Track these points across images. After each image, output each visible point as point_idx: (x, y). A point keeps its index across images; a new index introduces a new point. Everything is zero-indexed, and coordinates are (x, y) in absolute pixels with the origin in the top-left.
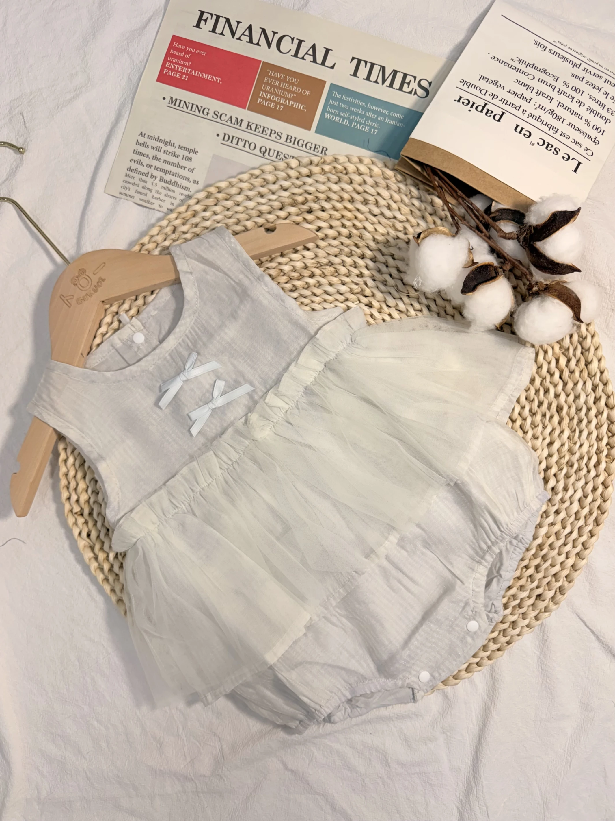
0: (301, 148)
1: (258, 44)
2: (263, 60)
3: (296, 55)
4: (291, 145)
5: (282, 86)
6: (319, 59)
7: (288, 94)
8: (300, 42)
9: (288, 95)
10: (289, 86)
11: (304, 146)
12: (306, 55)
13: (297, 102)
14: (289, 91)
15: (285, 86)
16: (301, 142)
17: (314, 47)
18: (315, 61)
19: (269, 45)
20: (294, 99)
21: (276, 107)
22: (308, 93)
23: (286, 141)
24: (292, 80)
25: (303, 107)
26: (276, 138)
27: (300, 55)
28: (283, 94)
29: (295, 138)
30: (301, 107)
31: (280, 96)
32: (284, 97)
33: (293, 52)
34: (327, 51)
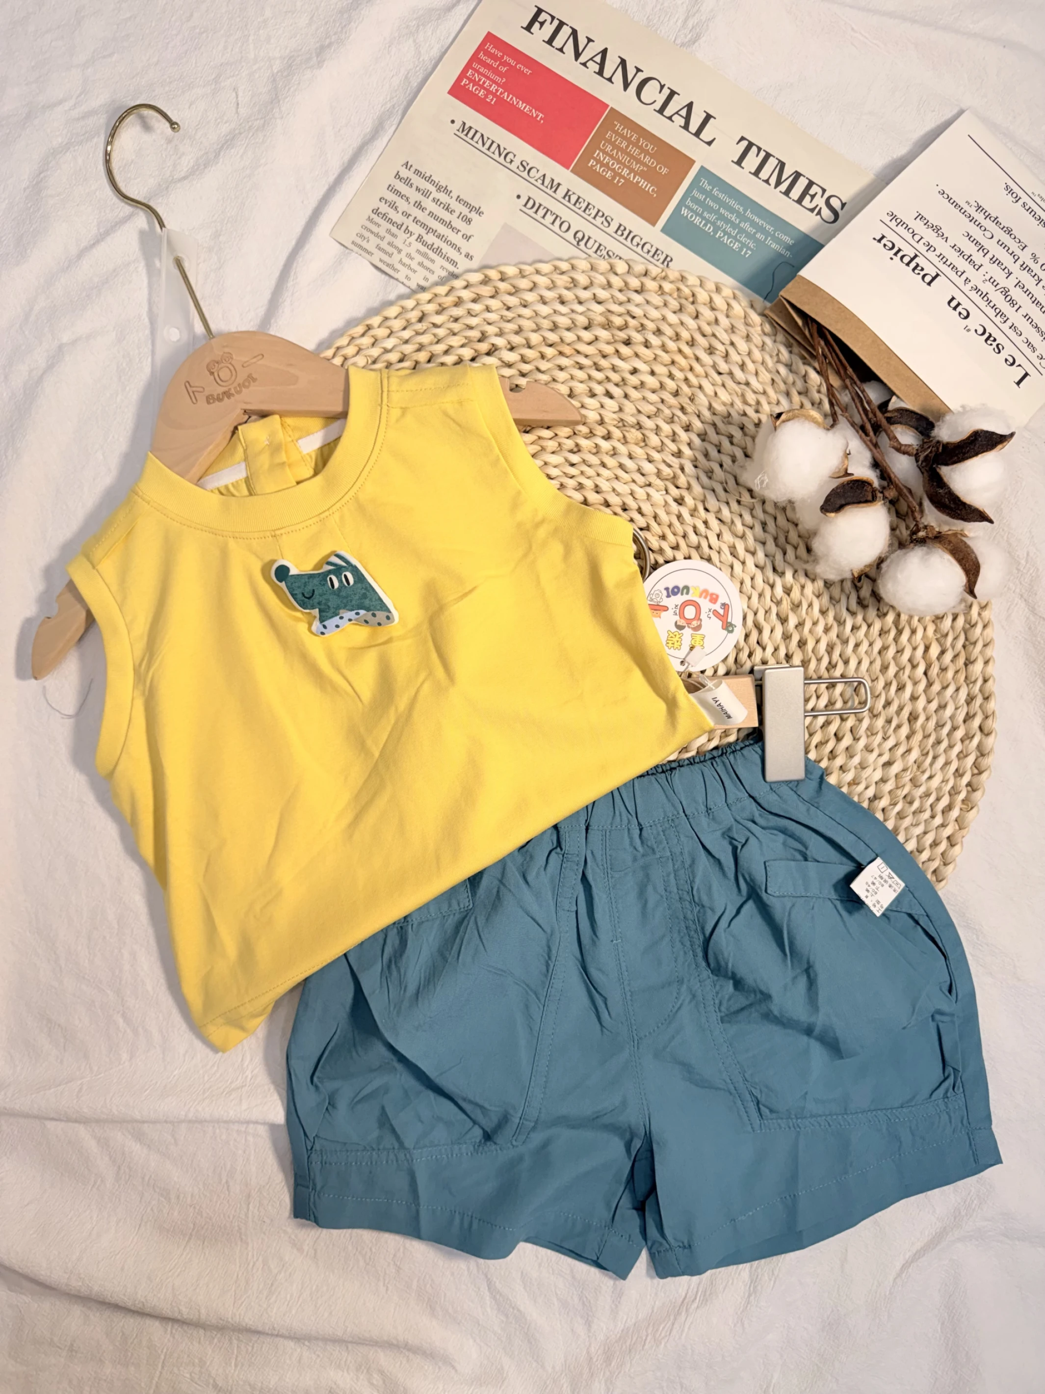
0: (635, 248)
1: (610, 80)
2: (612, 104)
3: (661, 111)
4: (622, 239)
5: (631, 151)
6: (693, 127)
7: (636, 164)
8: (672, 93)
9: (634, 166)
10: (640, 154)
11: (640, 247)
12: (676, 115)
13: (645, 180)
14: (638, 161)
15: (635, 151)
16: (637, 240)
17: (690, 106)
18: (686, 127)
19: (626, 85)
20: (642, 175)
21: (614, 178)
22: (664, 171)
23: (616, 232)
24: (647, 145)
25: (653, 190)
26: (602, 223)
27: (668, 112)
28: (629, 162)
29: (630, 232)
30: (650, 188)
31: (624, 164)
32: (628, 167)
33: (658, 106)
34: (708, 117)
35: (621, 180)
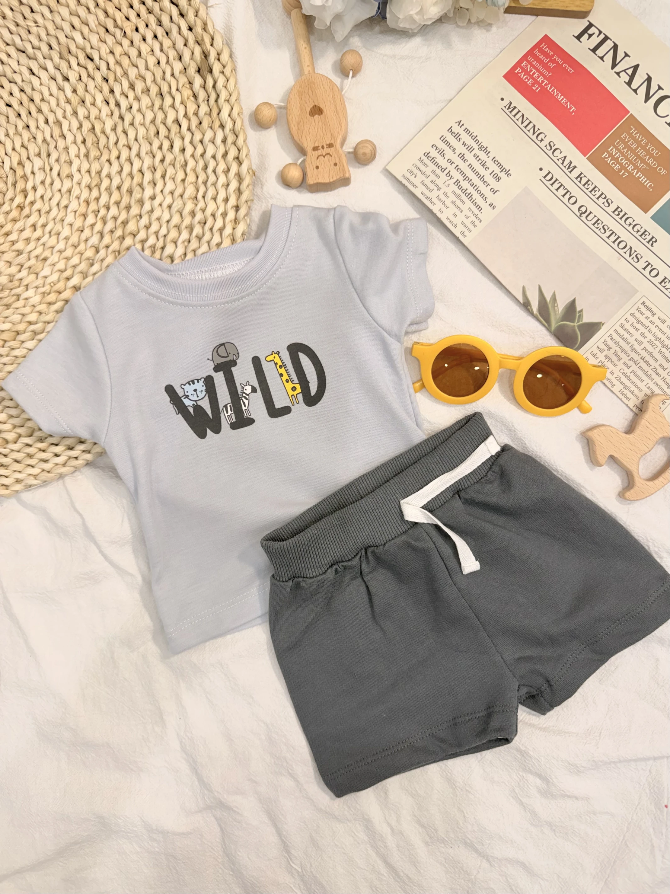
0: (627, 227)
1: (635, 91)
2: (632, 112)
4: (617, 218)
5: (638, 152)
9: (639, 164)
10: (646, 156)
11: (631, 226)
13: (646, 177)
14: (643, 161)
15: (642, 153)
16: (630, 221)
19: (647, 98)
20: (644, 172)
21: (620, 170)
22: (663, 172)
23: (614, 212)
24: (653, 150)
25: (651, 185)
26: (604, 203)
28: (635, 161)
29: (626, 214)
30: (648, 184)
31: (631, 162)
32: (634, 164)
33: (669, 119)
35: (626, 173)
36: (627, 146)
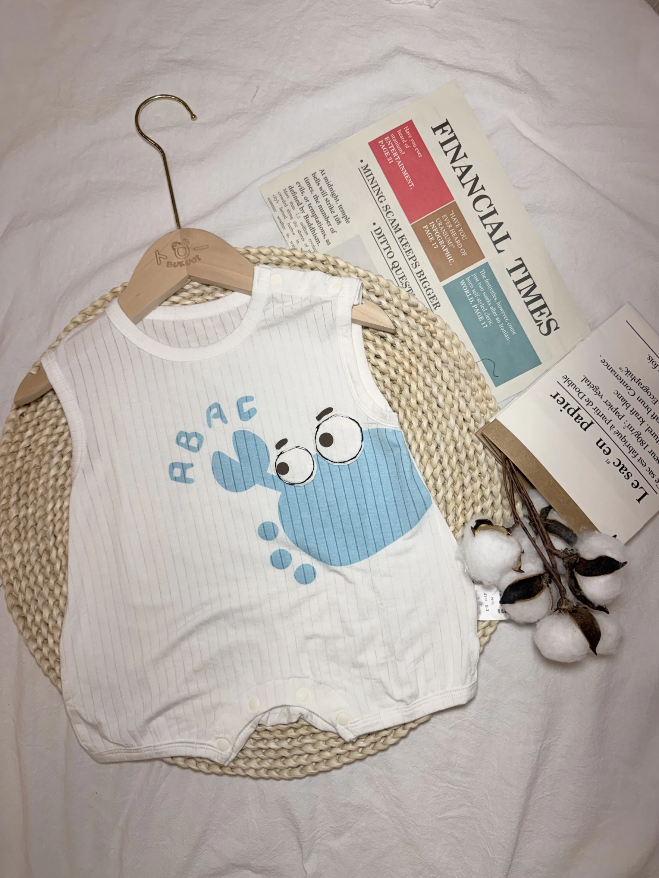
0: (422, 288)
1: (463, 185)
2: (456, 199)
3: (482, 218)
4: (418, 279)
6: (495, 238)
8: (494, 212)
9: (449, 242)
10: (456, 236)
11: (426, 289)
12: (489, 226)
13: (450, 253)
14: (452, 240)
15: (454, 233)
16: (426, 284)
17: (500, 224)
18: (491, 235)
19: (471, 193)
20: (450, 249)
21: (433, 242)
22: (464, 253)
23: (417, 274)
24: (462, 234)
25: (451, 261)
26: (412, 264)
27: (485, 221)
28: (446, 238)
29: (425, 278)
31: (443, 237)
32: (445, 241)
33: (482, 214)
34: (507, 236)
35: (437, 246)
36: (444, 225)
